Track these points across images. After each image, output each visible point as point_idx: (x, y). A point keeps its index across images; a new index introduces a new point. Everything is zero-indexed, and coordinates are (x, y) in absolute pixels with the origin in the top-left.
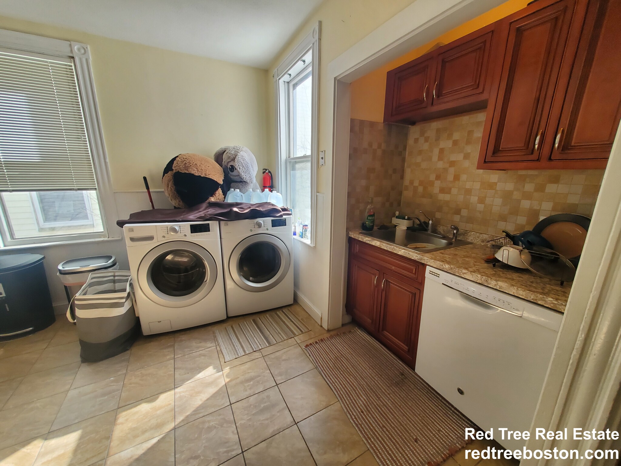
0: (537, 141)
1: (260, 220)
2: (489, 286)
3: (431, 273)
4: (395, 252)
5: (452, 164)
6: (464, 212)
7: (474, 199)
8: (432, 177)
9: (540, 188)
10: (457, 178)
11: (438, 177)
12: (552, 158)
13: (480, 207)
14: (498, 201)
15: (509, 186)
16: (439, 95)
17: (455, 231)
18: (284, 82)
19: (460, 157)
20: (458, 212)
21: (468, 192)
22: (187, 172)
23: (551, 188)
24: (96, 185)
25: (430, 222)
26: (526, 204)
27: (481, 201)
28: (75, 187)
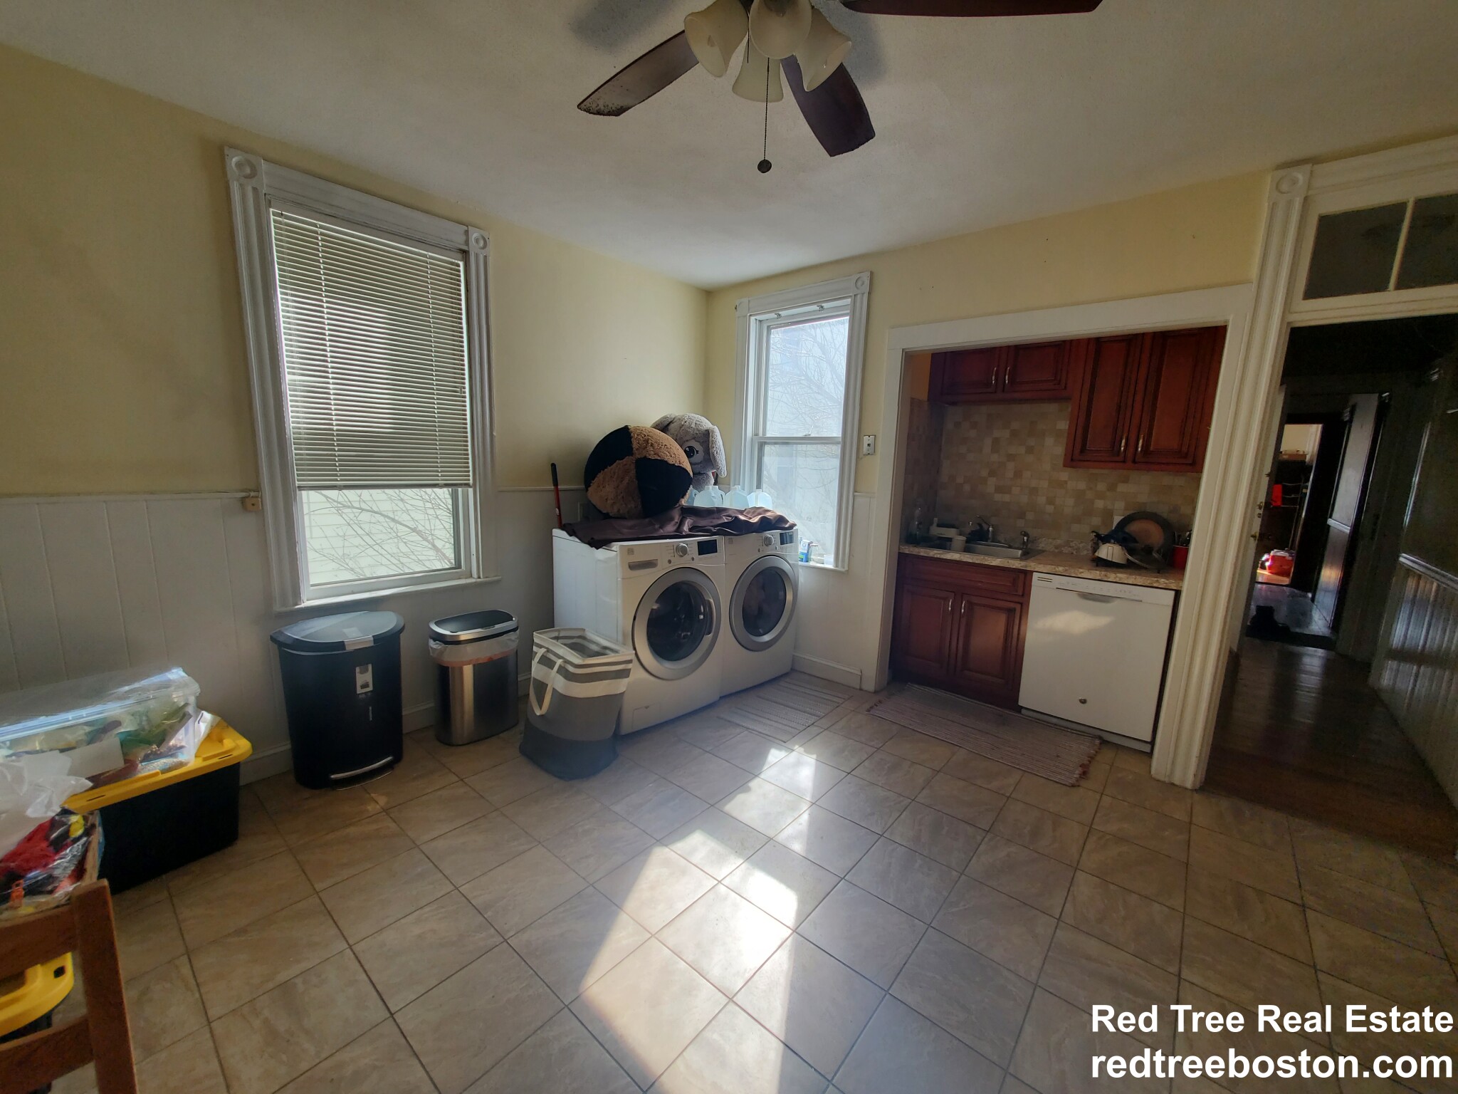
0: (1123, 444)
1: (768, 534)
2: (1109, 580)
3: (1040, 579)
4: (986, 563)
5: (1011, 457)
6: (1030, 516)
7: (1041, 500)
8: (984, 473)
9: (1112, 488)
10: (1018, 474)
11: (992, 473)
12: (1136, 460)
13: (1050, 509)
14: (1070, 502)
15: (1082, 485)
16: (1012, 380)
17: (1025, 538)
18: (756, 319)
19: (1022, 450)
20: (1022, 515)
21: (1034, 491)
22: (659, 458)
23: (1122, 488)
24: (471, 478)
25: (991, 529)
26: (1100, 504)
27: (1050, 501)
28: (438, 480)
